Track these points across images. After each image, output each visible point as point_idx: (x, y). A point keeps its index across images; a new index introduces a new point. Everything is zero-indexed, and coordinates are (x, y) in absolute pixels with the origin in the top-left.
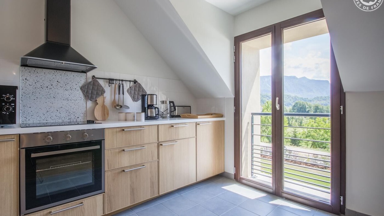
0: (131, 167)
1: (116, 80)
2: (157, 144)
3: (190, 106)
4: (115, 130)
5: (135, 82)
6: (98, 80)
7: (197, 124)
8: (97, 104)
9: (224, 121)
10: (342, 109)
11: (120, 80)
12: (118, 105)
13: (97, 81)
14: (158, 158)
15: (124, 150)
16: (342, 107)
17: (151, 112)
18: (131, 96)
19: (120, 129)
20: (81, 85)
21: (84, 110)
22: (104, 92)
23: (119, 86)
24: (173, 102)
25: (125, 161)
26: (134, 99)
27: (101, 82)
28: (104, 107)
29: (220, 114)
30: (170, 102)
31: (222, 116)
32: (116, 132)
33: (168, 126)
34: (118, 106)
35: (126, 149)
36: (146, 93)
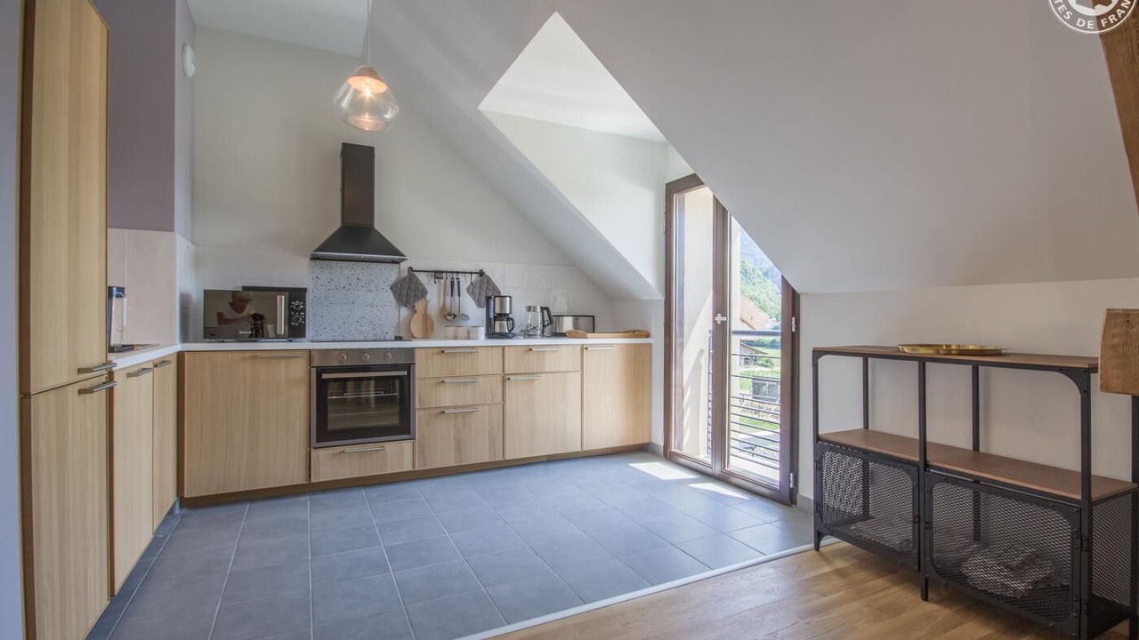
0: (455, 407)
1: (447, 272)
2: (500, 378)
3: (593, 317)
4: (431, 351)
5: (481, 273)
6: (416, 273)
7: (584, 348)
8: (416, 312)
9: (651, 344)
10: (793, 322)
11: (453, 272)
12: (449, 315)
13: (415, 276)
14: (504, 399)
15: (443, 382)
16: (793, 319)
17: (501, 326)
18: (474, 298)
19: (438, 350)
20: (391, 283)
21: (395, 322)
22: (426, 293)
23: (452, 283)
24: (547, 309)
25: (447, 397)
26: (479, 305)
27: (422, 278)
28: (426, 317)
29: (644, 331)
30: (543, 309)
31: (648, 336)
32: (433, 354)
33: (522, 348)
34: (451, 316)
35: (447, 380)
36: (499, 292)
